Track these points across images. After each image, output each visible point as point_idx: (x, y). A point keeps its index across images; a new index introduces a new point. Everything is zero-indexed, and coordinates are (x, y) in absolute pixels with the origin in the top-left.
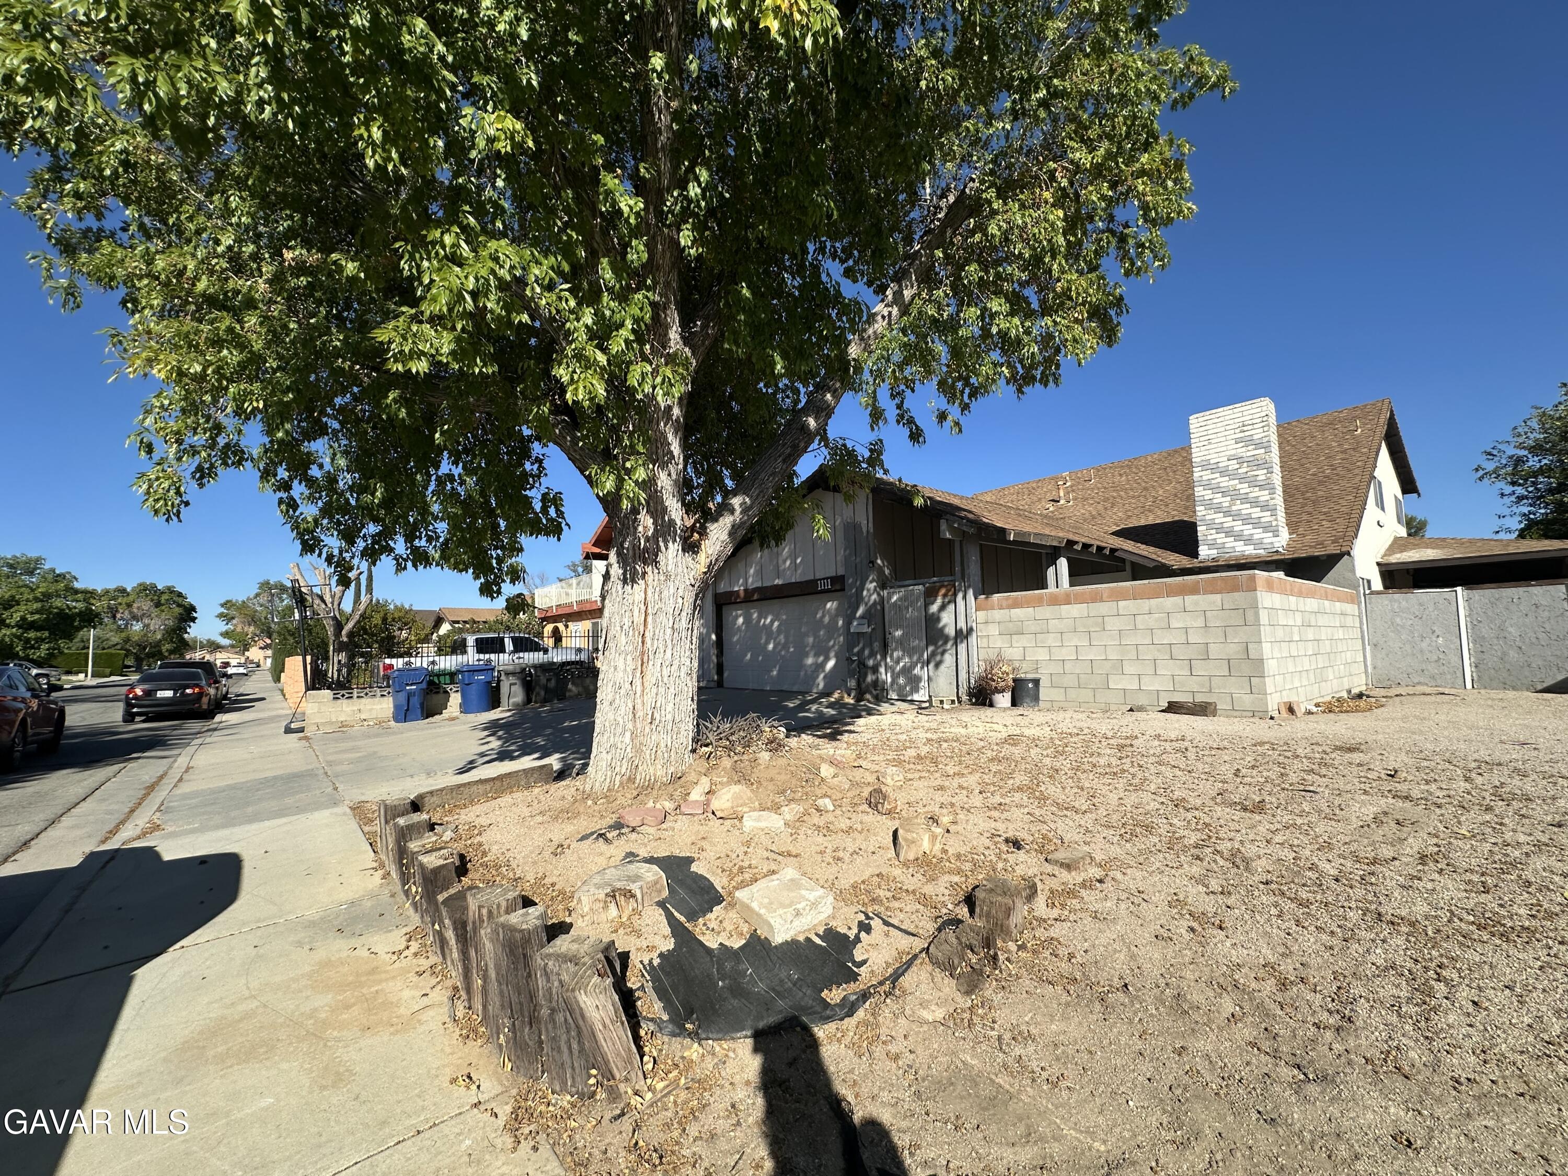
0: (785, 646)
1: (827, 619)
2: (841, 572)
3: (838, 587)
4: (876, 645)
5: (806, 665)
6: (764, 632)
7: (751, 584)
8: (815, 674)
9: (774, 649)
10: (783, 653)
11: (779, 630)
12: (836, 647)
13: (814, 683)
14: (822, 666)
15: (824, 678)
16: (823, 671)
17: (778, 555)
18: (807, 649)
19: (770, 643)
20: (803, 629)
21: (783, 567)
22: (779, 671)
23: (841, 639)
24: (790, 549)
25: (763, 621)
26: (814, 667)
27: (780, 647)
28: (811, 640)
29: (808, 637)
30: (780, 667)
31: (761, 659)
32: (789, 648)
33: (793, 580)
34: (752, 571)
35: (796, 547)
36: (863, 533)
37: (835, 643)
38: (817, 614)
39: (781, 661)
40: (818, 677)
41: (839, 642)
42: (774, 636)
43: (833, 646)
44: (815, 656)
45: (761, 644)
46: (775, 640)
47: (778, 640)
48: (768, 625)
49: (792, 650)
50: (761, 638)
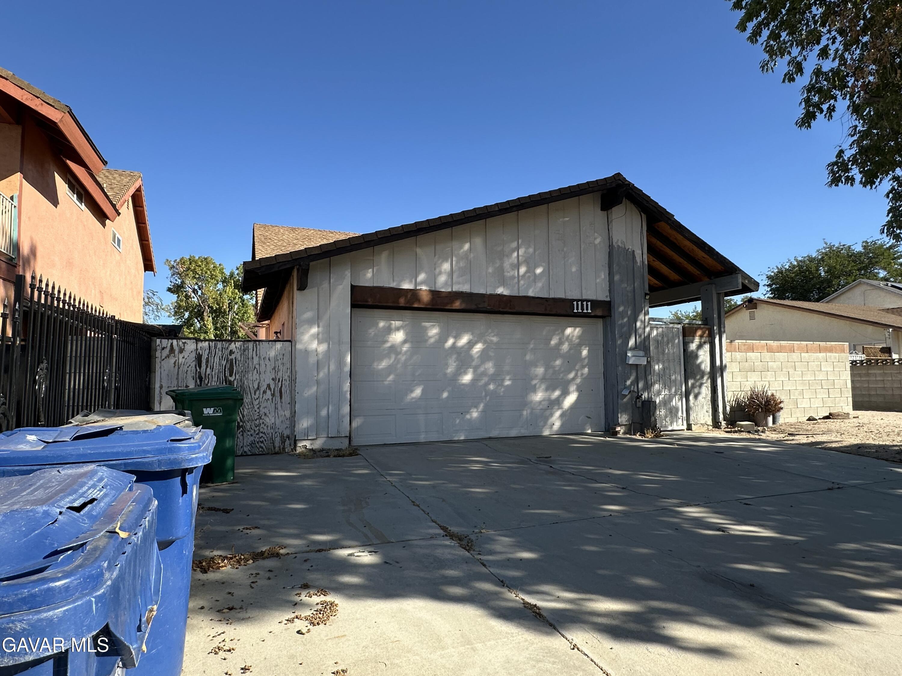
0: (497, 378)
1: (565, 347)
5: (531, 402)
6: (454, 357)
7: (446, 284)
8: (548, 413)
9: (474, 381)
10: (491, 387)
11: (484, 356)
12: (578, 381)
13: (545, 423)
14: (558, 402)
15: (562, 416)
16: (559, 409)
17: (503, 255)
18: (534, 382)
19: (465, 373)
20: (528, 357)
21: (512, 273)
22: (483, 411)
23: (586, 370)
24: (525, 252)
25: (450, 342)
26: (546, 403)
27: (485, 379)
28: (540, 371)
29: (536, 366)
30: (486, 406)
31: (445, 395)
32: (503, 380)
33: (531, 293)
34: (446, 266)
35: (536, 253)
36: (636, 262)
37: (576, 375)
38: (551, 340)
39: (488, 398)
40: (552, 415)
41: (582, 374)
42: (474, 363)
43: (573, 379)
44: (547, 389)
45: (445, 374)
46: (476, 369)
47: (482, 369)
48: (463, 347)
49: (507, 383)
50: (447, 365)
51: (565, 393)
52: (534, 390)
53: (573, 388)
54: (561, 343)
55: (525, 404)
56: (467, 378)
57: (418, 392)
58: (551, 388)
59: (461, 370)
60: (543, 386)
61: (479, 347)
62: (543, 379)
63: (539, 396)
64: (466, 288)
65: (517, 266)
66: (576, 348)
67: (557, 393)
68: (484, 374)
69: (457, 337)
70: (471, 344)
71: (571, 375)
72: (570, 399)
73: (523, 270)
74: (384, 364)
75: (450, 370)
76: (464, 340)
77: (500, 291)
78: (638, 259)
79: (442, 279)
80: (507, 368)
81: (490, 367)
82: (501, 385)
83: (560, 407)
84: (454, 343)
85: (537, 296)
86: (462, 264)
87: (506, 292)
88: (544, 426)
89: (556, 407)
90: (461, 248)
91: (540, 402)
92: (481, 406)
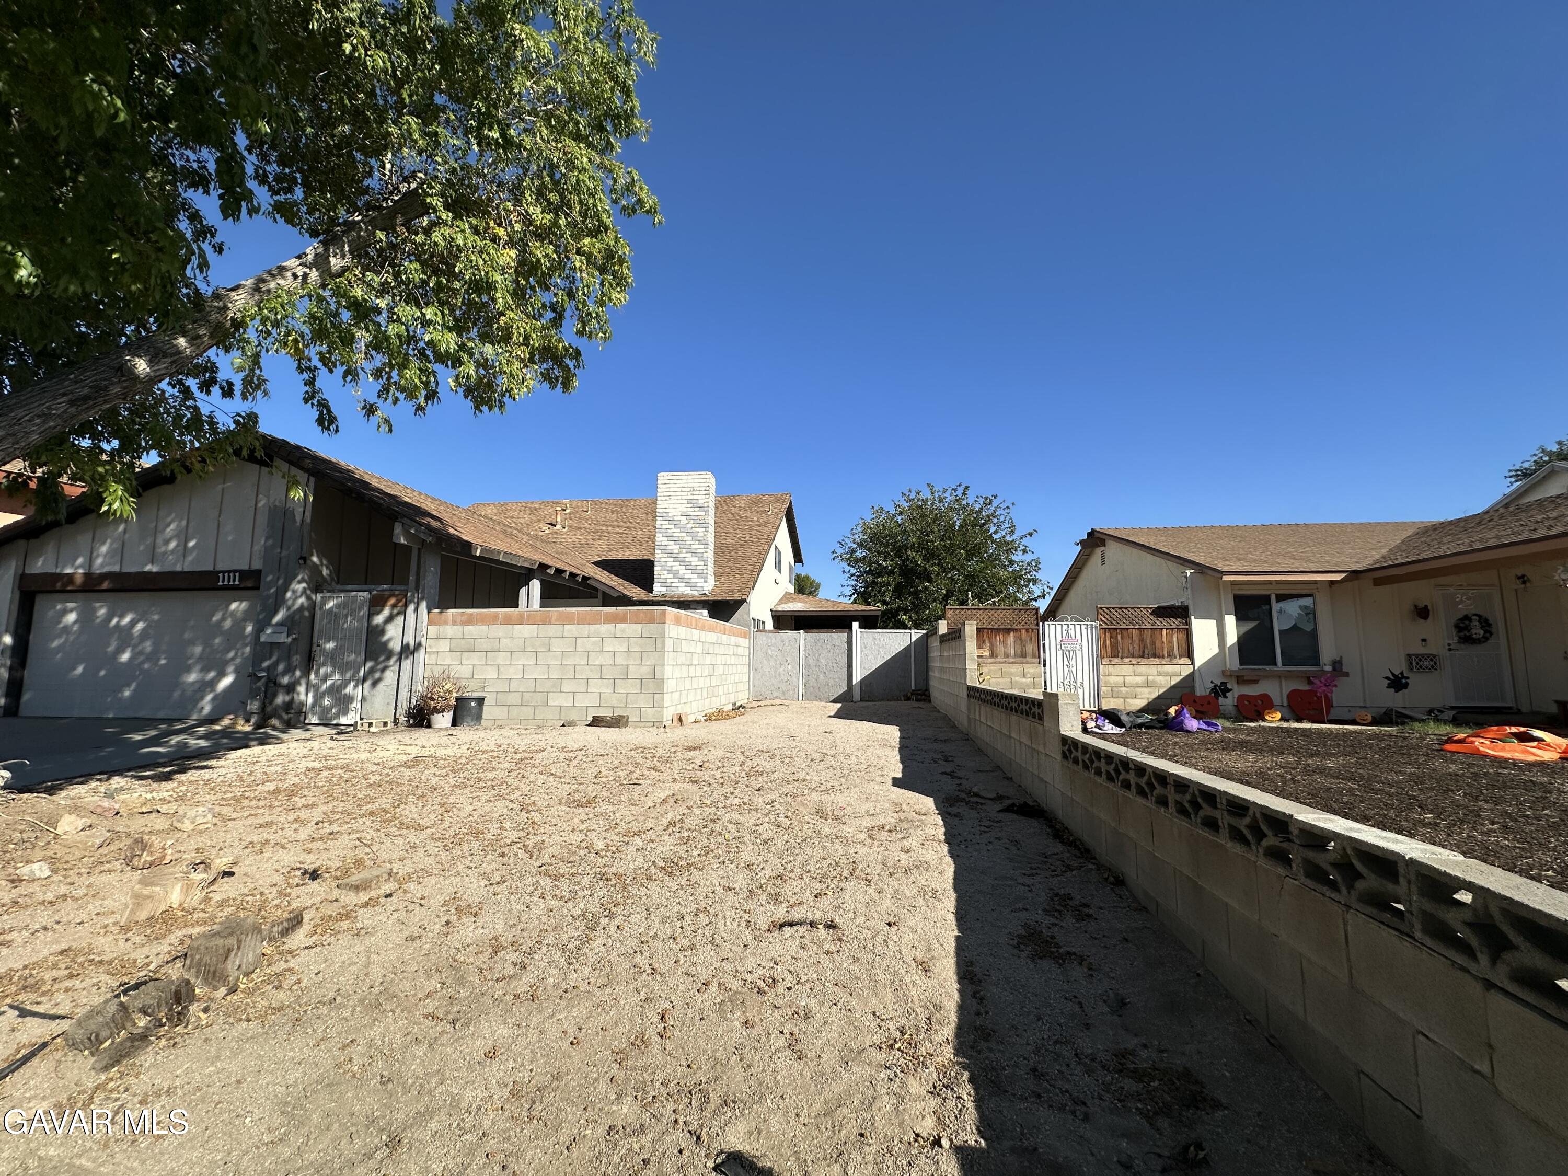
0: (153, 657)
1: (228, 624)
2: (257, 565)
3: (249, 584)
4: (296, 659)
5: (184, 683)
6: (116, 635)
7: (102, 565)
8: (198, 695)
9: (131, 659)
10: (146, 666)
11: (144, 634)
12: (238, 661)
13: (195, 706)
14: (212, 684)
15: (214, 699)
16: (211, 692)
18: (190, 661)
19: (123, 651)
20: (187, 636)
22: (135, 690)
23: (248, 649)
25: (115, 621)
26: (197, 686)
27: (142, 658)
28: (198, 650)
29: (194, 644)
30: (138, 685)
31: (102, 673)
32: (159, 659)
34: (104, 549)
36: (296, 522)
37: (236, 654)
38: (213, 616)
39: (141, 677)
40: (202, 698)
41: (243, 653)
42: (133, 642)
43: (233, 659)
44: (202, 670)
45: (106, 652)
46: (134, 647)
47: (140, 648)
48: (125, 626)
49: (163, 662)
50: (109, 645)
51: (222, 674)
52: (188, 670)
53: (231, 668)
54: (223, 619)
55: (176, 683)
56: (125, 657)
57: (80, 670)
58: (205, 669)
59: (120, 650)
60: (198, 667)
61: (140, 626)
62: (200, 658)
63: (192, 677)
66: (239, 624)
67: (212, 674)
68: (141, 653)
69: (122, 616)
70: (133, 623)
71: (231, 654)
72: (226, 682)
74: (56, 643)
75: (111, 649)
76: (127, 620)
78: (298, 518)
79: (99, 561)
80: (164, 647)
81: (148, 646)
82: (156, 664)
83: (213, 690)
84: (118, 622)
88: (192, 710)
89: (209, 690)
91: (193, 683)
92: (133, 686)
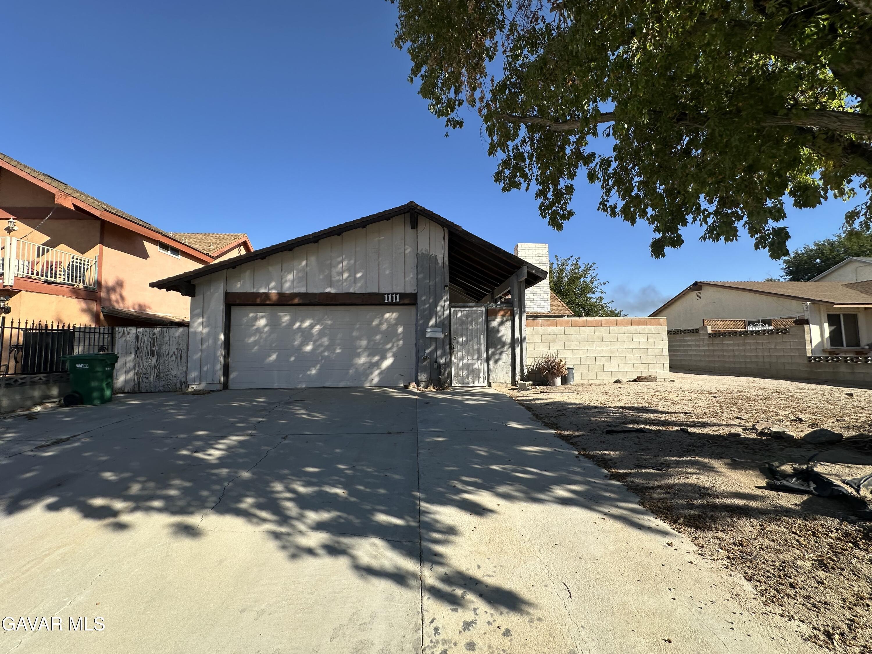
0: (330, 347)
1: (384, 326)
2: (410, 289)
3: (406, 301)
5: (356, 364)
6: (300, 334)
7: (289, 288)
8: (369, 371)
9: (313, 350)
10: (326, 354)
11: (321, 333)
12: (395, 349)
13: (366, 379)
14: (377, 364)
15: (380, 374)
16: (378, 369)
17: (331, 266)
18: (359, 351)
19: (307, 344)
20: (355, 334)
21: (337, 278)
22: (319, 370)
23: (401, 343)
24: (348, 263)
25: (297, 325)
26: (367, 365)
27: (322, 349)
28: (364, 343)
29: (361, 340)
30: (321, 367)
31: (292, 359)
32: (335, 349)
33: (352, 291)
34: (290, 277)
35: (357, 263)
36: (438, 264)
37: (393, 346)
38: (373, 321)
39: (323, 361)
40: (372, 373)
41: (398, 345)
42: (314, 339)
43: (391, 348)
44: (369, 356)
45: (293, 346)
46: (315, 342)
47: (319, 342)
48: (306, 328)
49: (338, 351)
50: (294, 340)
51: (383, 358)
52: (359, 355)
53: (390, 354)
54: (381, 323)
55: (351, 365)
56: (309, 348)
57: (274, 357)
58: (371, 355)
59: (304, 343)
60: (366, 354)
61: (317, 328)
62: (366, 348)
63: (362, 360)
64: (303, 290)
65: (341, 273)
66: (393, 327)
67: (376, 358)
68: (321, 345)
69: (302, 321)
70: (312, 326)
71: (389, 346)
72: (387, 363)
73: (345, 275)
74: (252, 340)
75: (297, 343)
76: (307, 323)
77: (328, 290)
78: (440, 261)
79: (287, 285)
80: (338, 341)
81: (325, 341)
82: (334, 352)
83: (379, 368)
84: (300, 325)
85: (357, 292)
86: (300, 275)
87: (333, 291)
88: (365, 380)
89: (376, 368)
90: (301, 264)
91: (363, 364)
92: (318, 367)
